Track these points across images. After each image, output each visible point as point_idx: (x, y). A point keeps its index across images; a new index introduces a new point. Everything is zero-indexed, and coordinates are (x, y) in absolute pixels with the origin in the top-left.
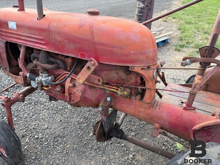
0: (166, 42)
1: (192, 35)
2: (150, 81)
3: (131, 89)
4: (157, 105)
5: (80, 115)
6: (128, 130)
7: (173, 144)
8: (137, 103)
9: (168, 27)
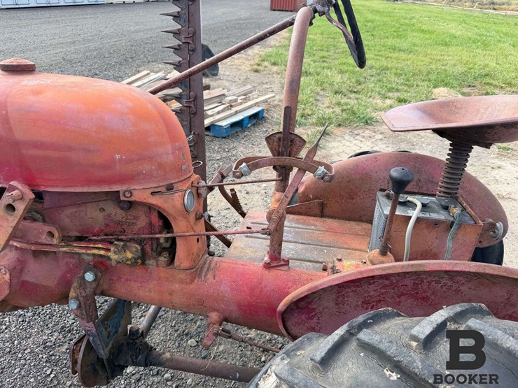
0: (260, 116)
1: (311, 99)
2: (180, 218)
3: (140, 242)
4: (208, 269)
5: (50, 325)
6: (179, 336)
7: (283, 345)
8: (162, 275)
9: (263, 83)
